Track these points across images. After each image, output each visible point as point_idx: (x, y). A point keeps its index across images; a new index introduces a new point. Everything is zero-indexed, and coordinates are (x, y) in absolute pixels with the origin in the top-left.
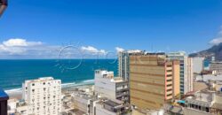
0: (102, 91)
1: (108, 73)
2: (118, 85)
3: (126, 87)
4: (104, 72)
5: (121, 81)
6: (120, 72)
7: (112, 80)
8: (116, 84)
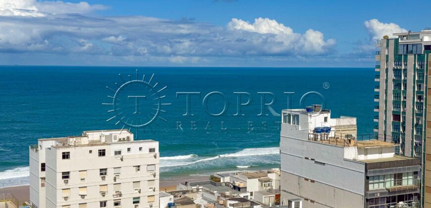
0: (308, 190)
1: (332, 123)
2: (372, 171)
3: (408, 182)
4: (317, 120)
5: (389, 156)
6: (385, 121)
7: (351, 153)
8: (368, 166)
